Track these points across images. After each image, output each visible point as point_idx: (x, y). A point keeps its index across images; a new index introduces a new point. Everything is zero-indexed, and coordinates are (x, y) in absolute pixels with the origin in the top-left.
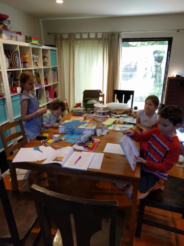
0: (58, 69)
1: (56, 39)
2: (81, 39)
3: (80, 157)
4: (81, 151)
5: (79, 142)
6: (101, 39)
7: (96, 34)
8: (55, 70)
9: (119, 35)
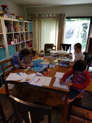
0: (33, 32)
1: (32, 17)
2: (45, 17)
3: (39, 79)
4: (40, 76)
5: (40, 71)
6: (55, 17)
7: (53, 15)
8: (31, 33)
9: (64, 15)
